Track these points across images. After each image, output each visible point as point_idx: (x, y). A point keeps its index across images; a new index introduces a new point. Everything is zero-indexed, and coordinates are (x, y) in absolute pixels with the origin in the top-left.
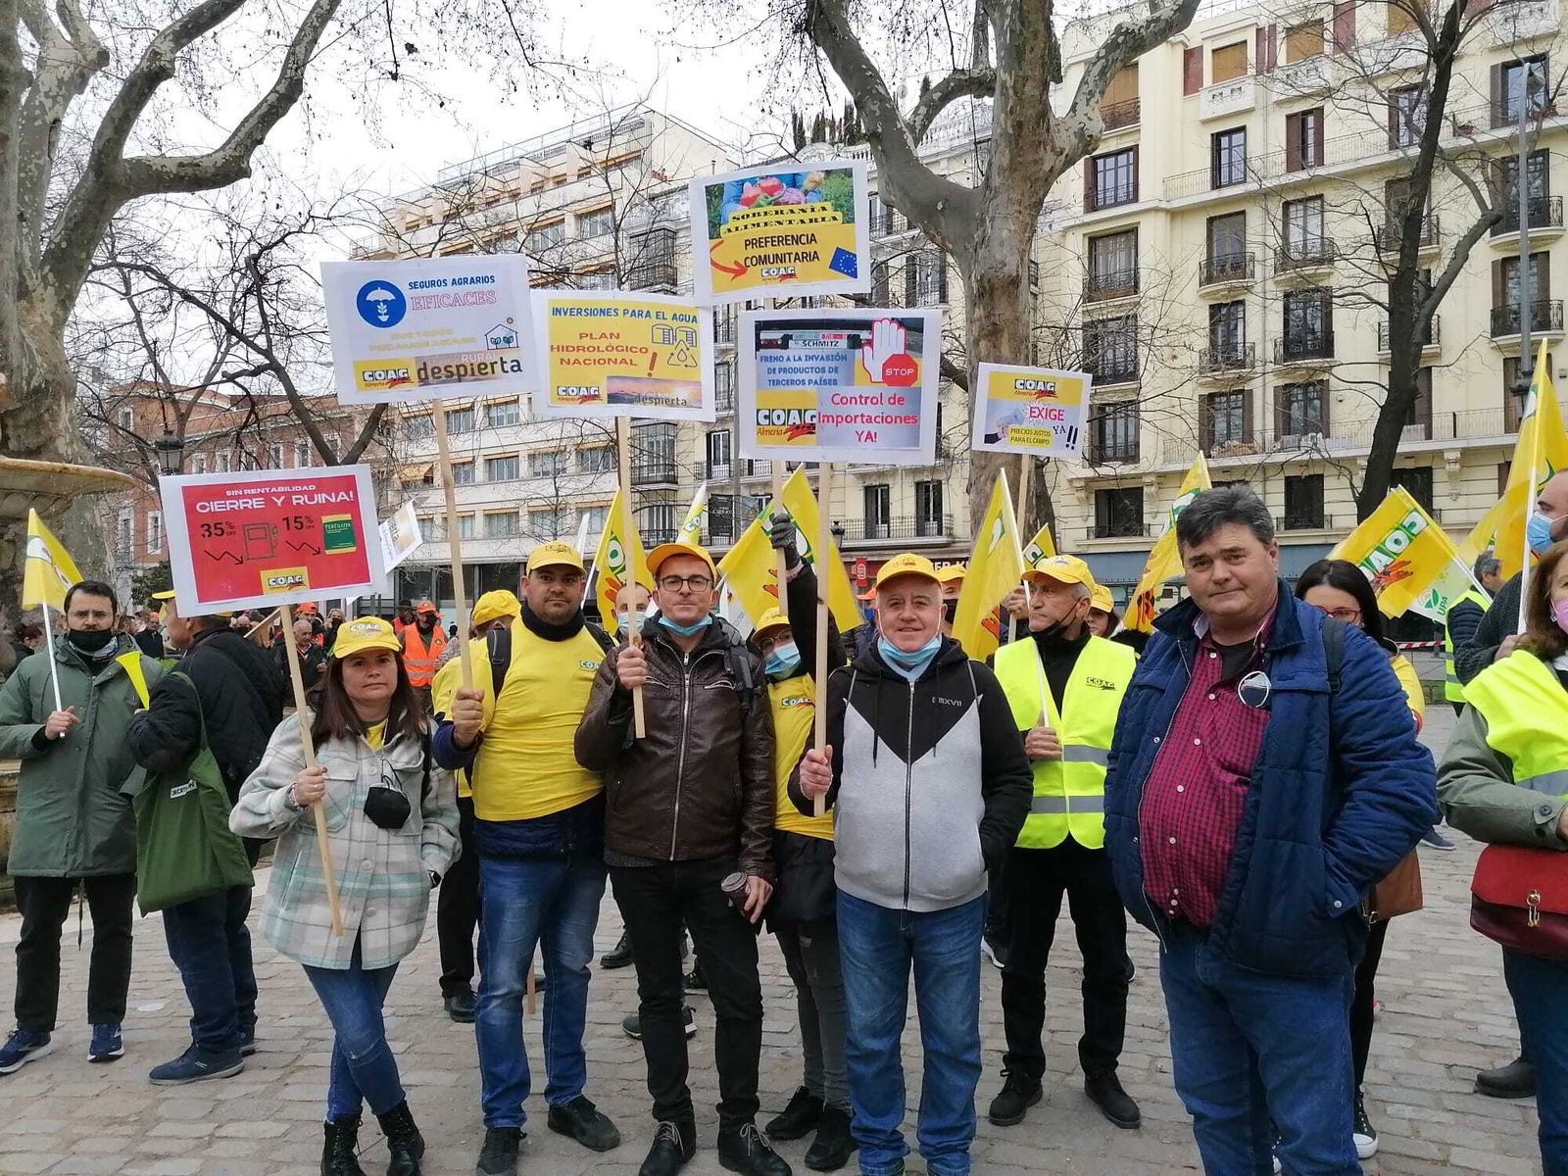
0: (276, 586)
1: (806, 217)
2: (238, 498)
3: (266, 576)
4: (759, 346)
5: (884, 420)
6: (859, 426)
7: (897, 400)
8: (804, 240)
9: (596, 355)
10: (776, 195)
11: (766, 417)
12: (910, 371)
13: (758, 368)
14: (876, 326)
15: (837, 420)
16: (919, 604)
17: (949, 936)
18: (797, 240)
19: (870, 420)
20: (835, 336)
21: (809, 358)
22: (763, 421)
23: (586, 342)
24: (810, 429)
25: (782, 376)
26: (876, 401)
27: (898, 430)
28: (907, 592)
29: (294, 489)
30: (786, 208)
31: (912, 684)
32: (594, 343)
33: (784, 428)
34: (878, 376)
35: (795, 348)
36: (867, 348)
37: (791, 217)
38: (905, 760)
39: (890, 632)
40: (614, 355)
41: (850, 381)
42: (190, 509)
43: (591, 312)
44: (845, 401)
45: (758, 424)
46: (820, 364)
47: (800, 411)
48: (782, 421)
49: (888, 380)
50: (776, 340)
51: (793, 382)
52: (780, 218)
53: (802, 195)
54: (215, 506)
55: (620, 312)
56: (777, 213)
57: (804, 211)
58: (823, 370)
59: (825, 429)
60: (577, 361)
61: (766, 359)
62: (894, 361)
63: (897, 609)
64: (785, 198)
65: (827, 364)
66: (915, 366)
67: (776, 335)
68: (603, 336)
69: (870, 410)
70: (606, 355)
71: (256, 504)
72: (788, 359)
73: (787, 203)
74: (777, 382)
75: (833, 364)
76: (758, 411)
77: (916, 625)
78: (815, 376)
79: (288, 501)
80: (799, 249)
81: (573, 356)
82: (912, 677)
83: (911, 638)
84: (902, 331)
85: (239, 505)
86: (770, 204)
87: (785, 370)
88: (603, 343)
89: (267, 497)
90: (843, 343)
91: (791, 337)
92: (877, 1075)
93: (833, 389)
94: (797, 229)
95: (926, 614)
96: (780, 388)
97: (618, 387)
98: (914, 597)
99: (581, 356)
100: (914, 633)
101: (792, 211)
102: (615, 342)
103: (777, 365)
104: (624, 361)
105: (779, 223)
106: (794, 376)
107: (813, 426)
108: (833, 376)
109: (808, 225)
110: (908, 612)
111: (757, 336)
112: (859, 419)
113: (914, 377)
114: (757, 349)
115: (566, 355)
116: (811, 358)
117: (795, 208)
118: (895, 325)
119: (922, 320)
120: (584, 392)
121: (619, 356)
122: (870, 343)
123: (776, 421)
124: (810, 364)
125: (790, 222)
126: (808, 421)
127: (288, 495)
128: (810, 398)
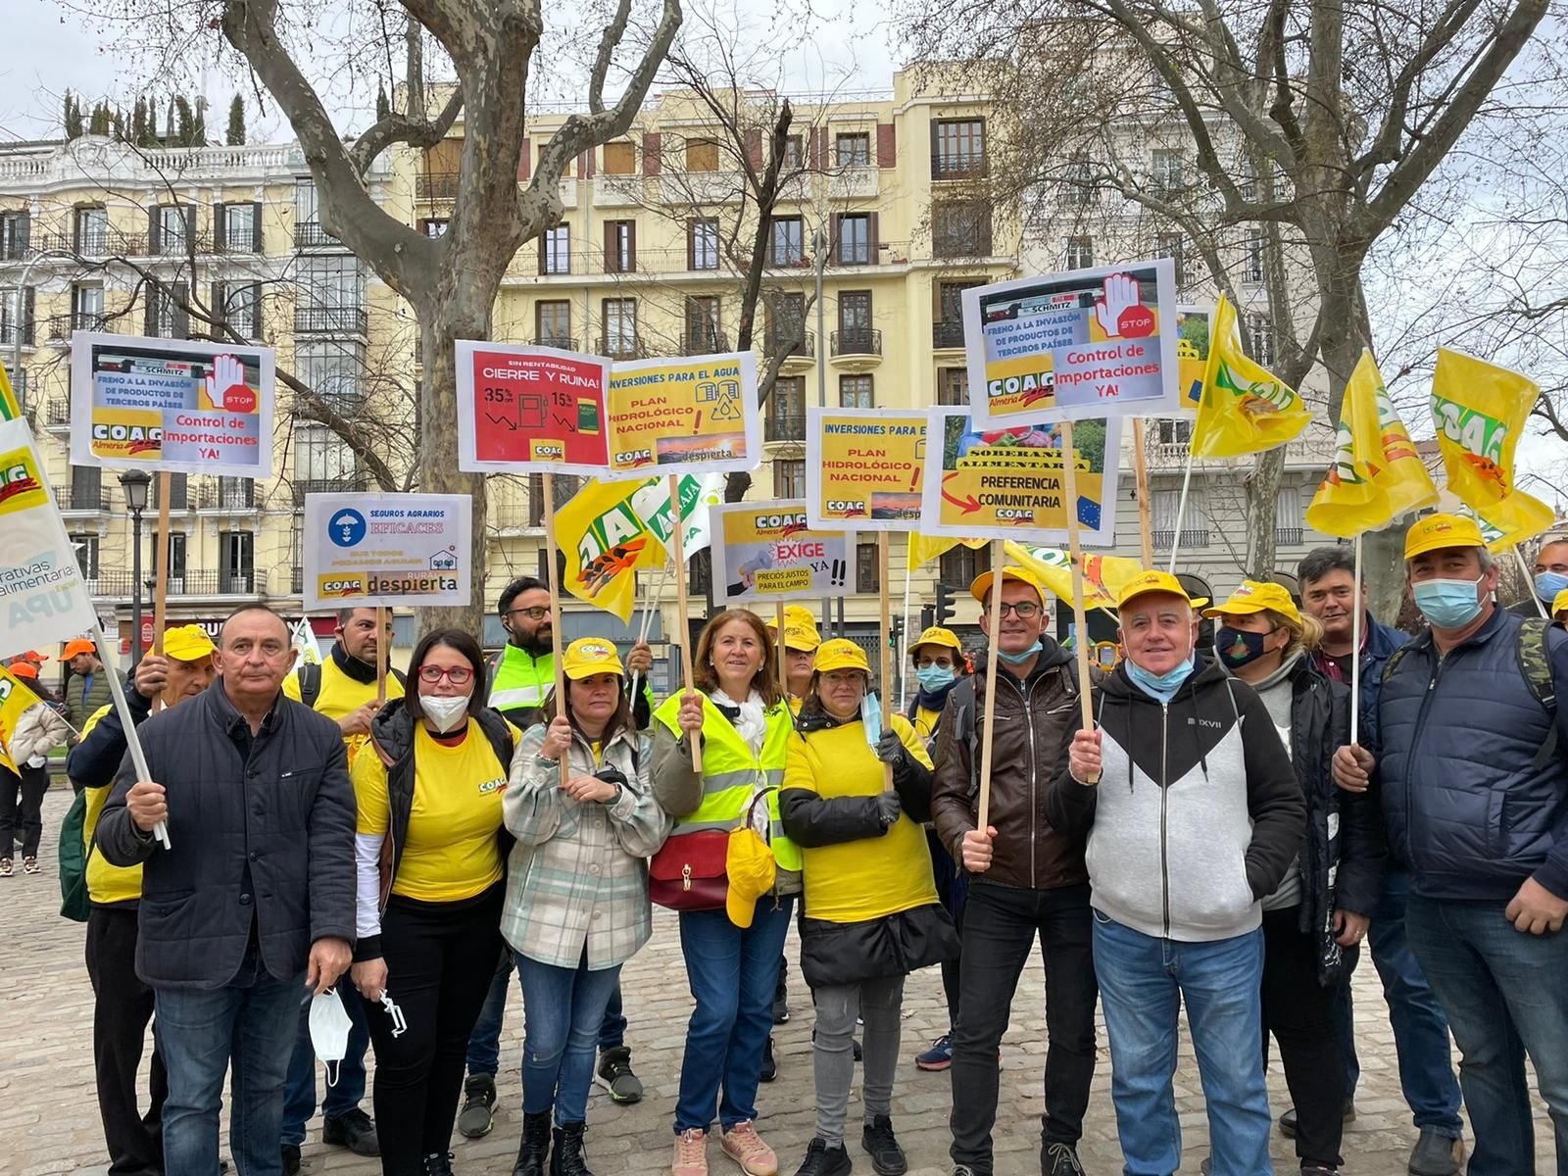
0: (542, 455)
1: (1051, 461)
2: (517, 368)
3: (534, 443)
4: (985, 320)
5: (1124, 372)
6: (1099, 381)
7: (1134, 351)
8: (1046, 483)
9: (862, 472)
10: (1022, 436)
11: (998, 388)
12: (1146, 321)
13: (986, 341)
14: (1108, 282)
15: (1076, 379)
16: (1167, 623)
17: (1220, 972)
18: (1038, 484)
19: (1109, 374)
20: (1066, 298)
21: (1039, 323)
22: (994, 392)
23: (854, 459)
24: (1047, 391)
25: (1012, 345)
26: (1112, 355)
27: (1141, 381)
28: (1153, 611)
29: (563, 368)
30: (1030, 451)
31: (1165, 705)
32: (862, 460)
33: (1019, 395)
34: (1113, 330)
35: (1025, 316)
36: (1100, 305)
37: (1034, 459)
38: (1159, 783)
39: (1137, 653)
40: (879, 472)
41: (1085, 339)
42: (478, 373)
43: (860, 430)
44: (1081, 359)
45: (990, 396)
46: (1053, 327)
47: (1035, 376)
48: (1016, 388)
49: (1124, 333)
50: (1004, 312)
51: (1025, 349)
52: (1022, 459)
53: (1048, 439)
54: (498, 373)
55: (887, 430)
56: (1020, 454)
57: (1049, 455)
58: (1056, 332)
59: (1063, 389)
60: (845, 477)
61: (994, 331)
62: (1129, 314)
63: (1143, 629)
64: (1031, 440)
65: (1059, 326)
66: (1151, 316)
67: (1004, 306)
68: (870, 453)
69: (1108, 364)
70: (872, 472)
71: (531, 376)
72: (1019, 327)
73: (1032, 446)
74: (1009, 352)
75: (1066, 325)
76: (989, 383)
77: (1165, 644)
78: (1047, 340)
79: (557, 378)
80: (1040, 493)
81: (841, 472)
82: (1165, 700)
83: (1162, 659)
84: (1135, 284)
85: (518, 375)
86: (1013, 444)
87: (1015, 339)
88: (870, 460)
89: (542, 371)
90: (1075, 304)
91: (1019, 306)
92: (1147, 1117)
93: (1069, 349)
94: (1039, 473)
95: (1174, 633)
96: (1012, 356)
97: (881, 503)
98: (1159, 616)
99: (850, 472)
100: (1163, 653)
101: (1036, 454)
102: (880, 460)
103: (1007, 335)
104: (888, 478)
105: (1022, 465)
106: (1026, 343)
107: (1050, 388)
108: (1068, 336)
109: (1052, 470)
110: (1155, 631)
111: (983, 311)
112: (1098, 375)
113: (1151, 327)
114: (984, 324)
115: (835, 471)
116: (1042, 323)
117: (1040, 451)
118: (1126, 279)
119: (1154, 270)
120: (850, 506)
121: (884, 473)
122: (1103, 299)
123: (1010, 390)
124: (1041, 328)
125: (1033, 465)
126: (1045, 383)
127: (558, 372)
128: (1045, 360)
